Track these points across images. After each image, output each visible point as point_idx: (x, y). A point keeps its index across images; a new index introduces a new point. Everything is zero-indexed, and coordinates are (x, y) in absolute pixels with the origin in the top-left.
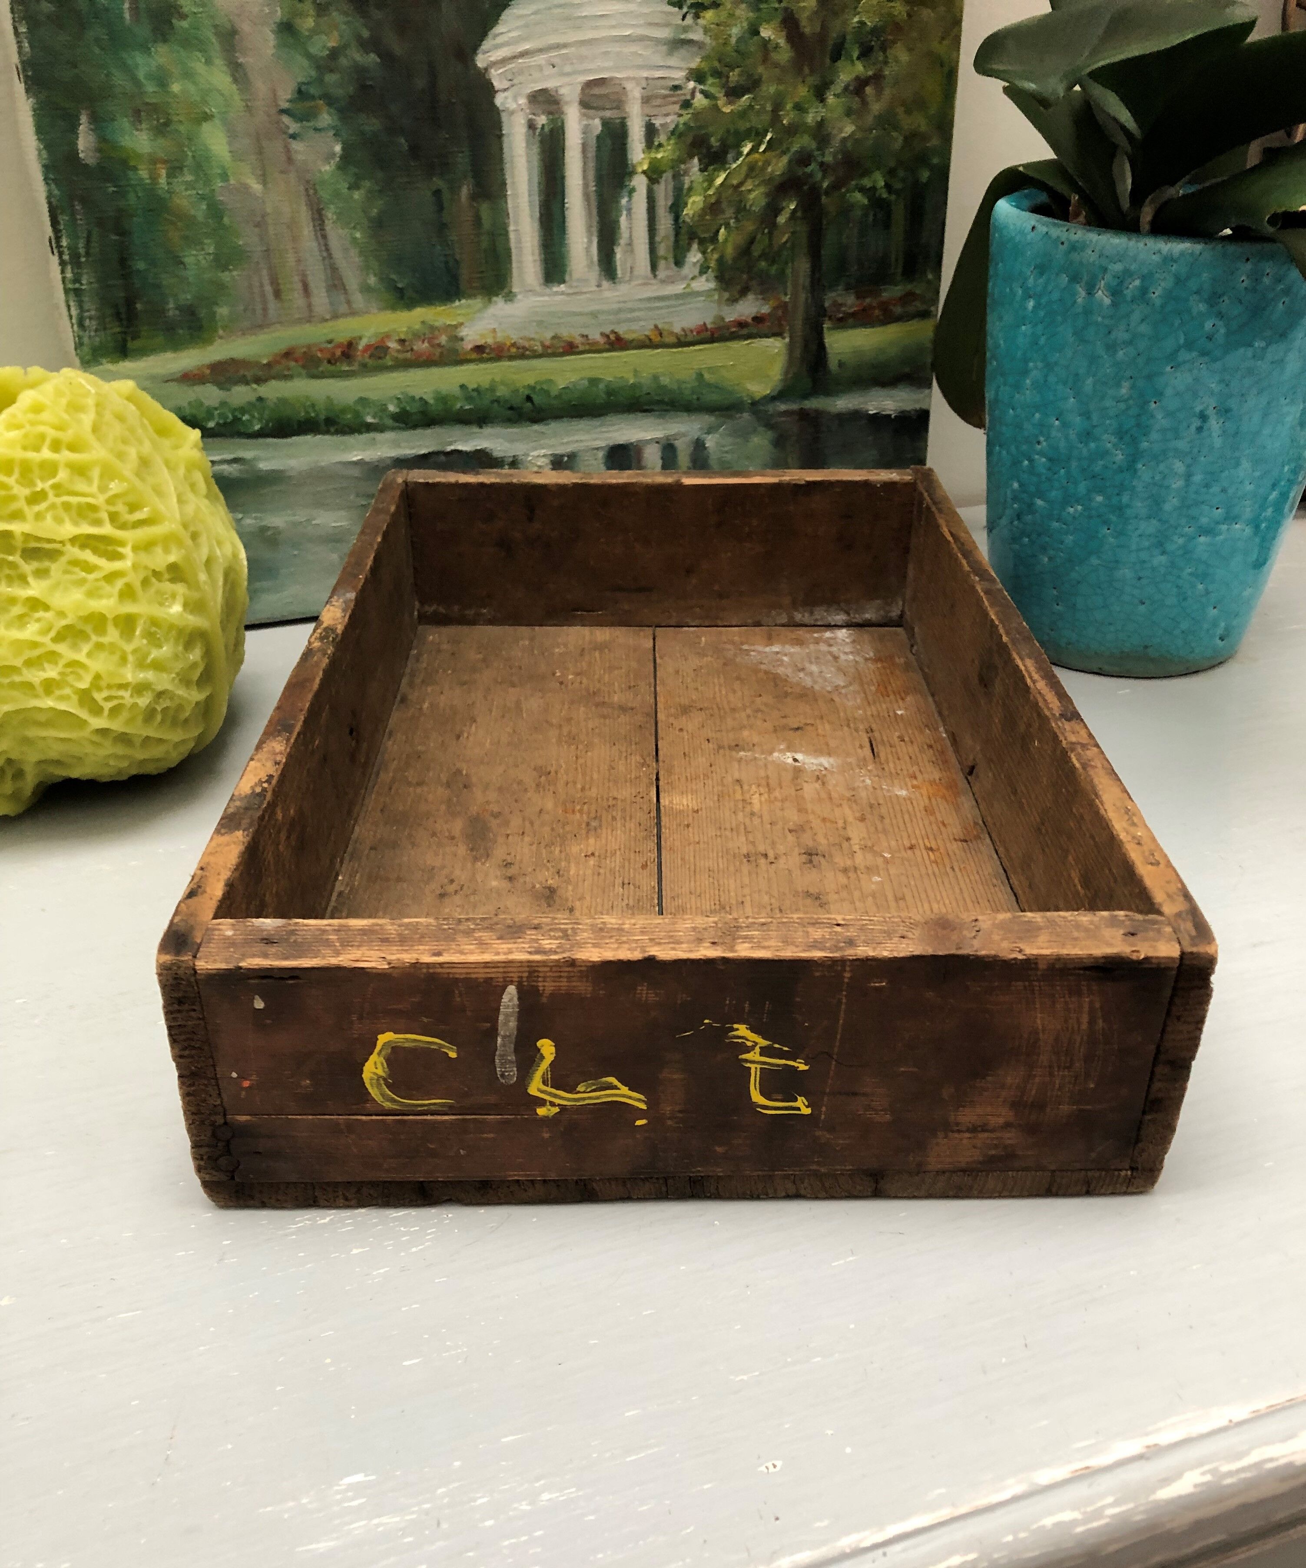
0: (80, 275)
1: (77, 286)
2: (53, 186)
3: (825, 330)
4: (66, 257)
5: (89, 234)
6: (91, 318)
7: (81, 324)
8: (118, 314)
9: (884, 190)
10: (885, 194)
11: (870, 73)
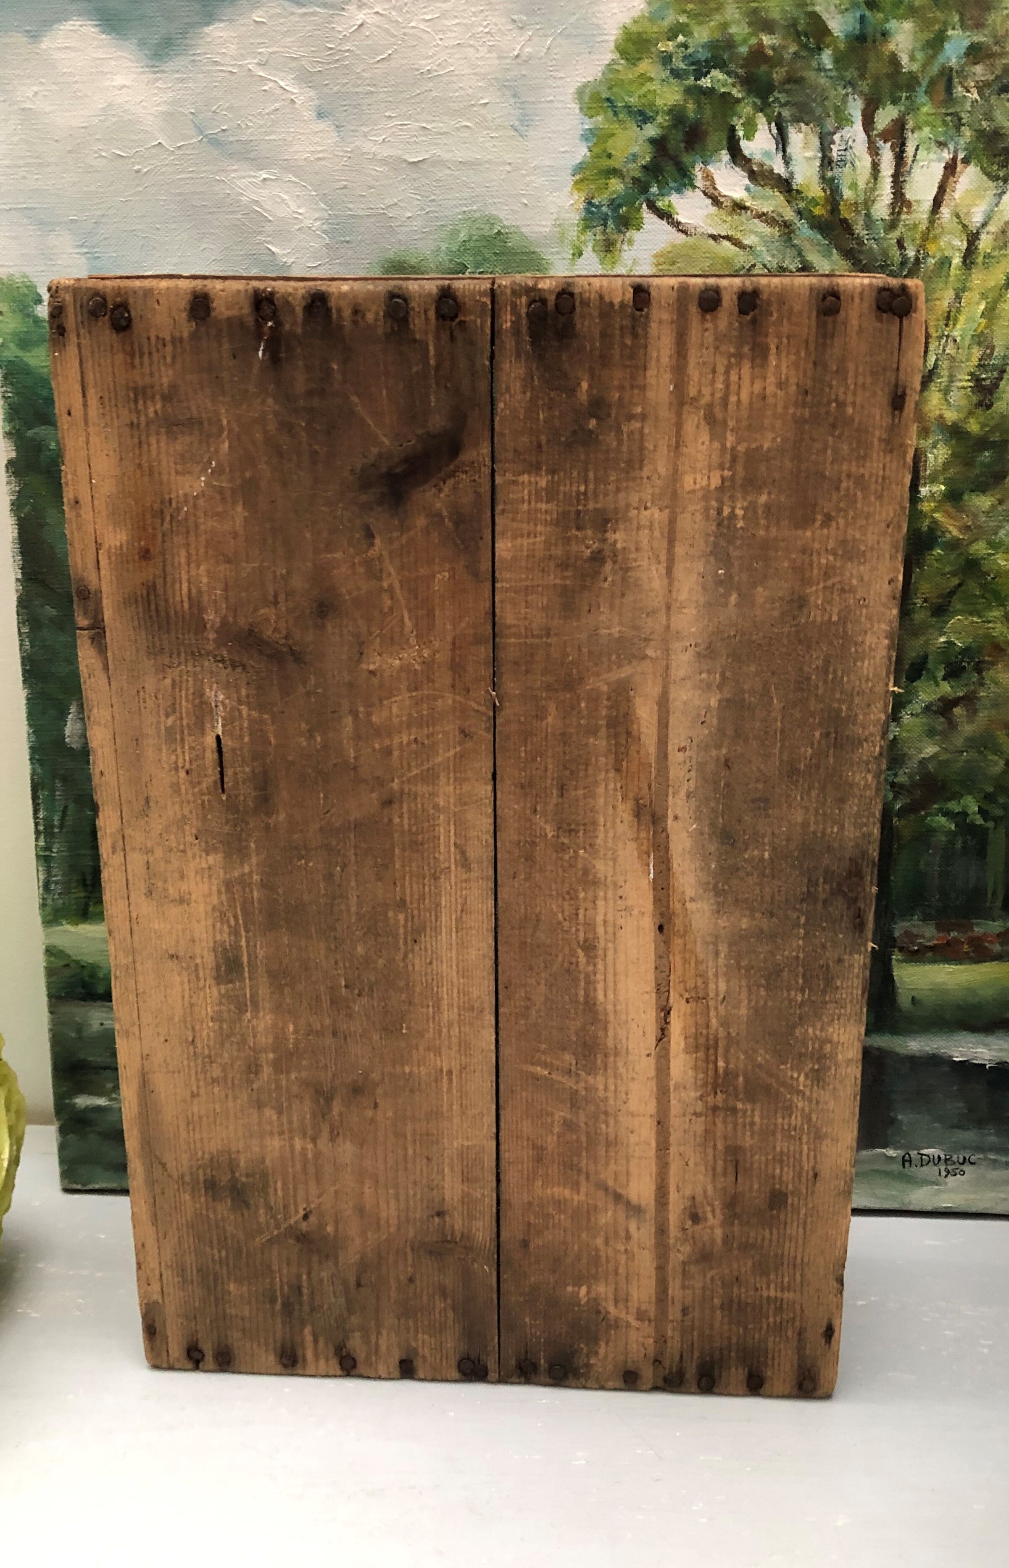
0: (52, 843)
1: (48, 853)
2: (37, 765)
3: (894, 962)
4: (41, 828)
5: (66, 807)
6: (56, 883)
7: (46, 886)
8: (84, 880)
9: (978, 816)
10: (979, 821)
11: (961, 694)
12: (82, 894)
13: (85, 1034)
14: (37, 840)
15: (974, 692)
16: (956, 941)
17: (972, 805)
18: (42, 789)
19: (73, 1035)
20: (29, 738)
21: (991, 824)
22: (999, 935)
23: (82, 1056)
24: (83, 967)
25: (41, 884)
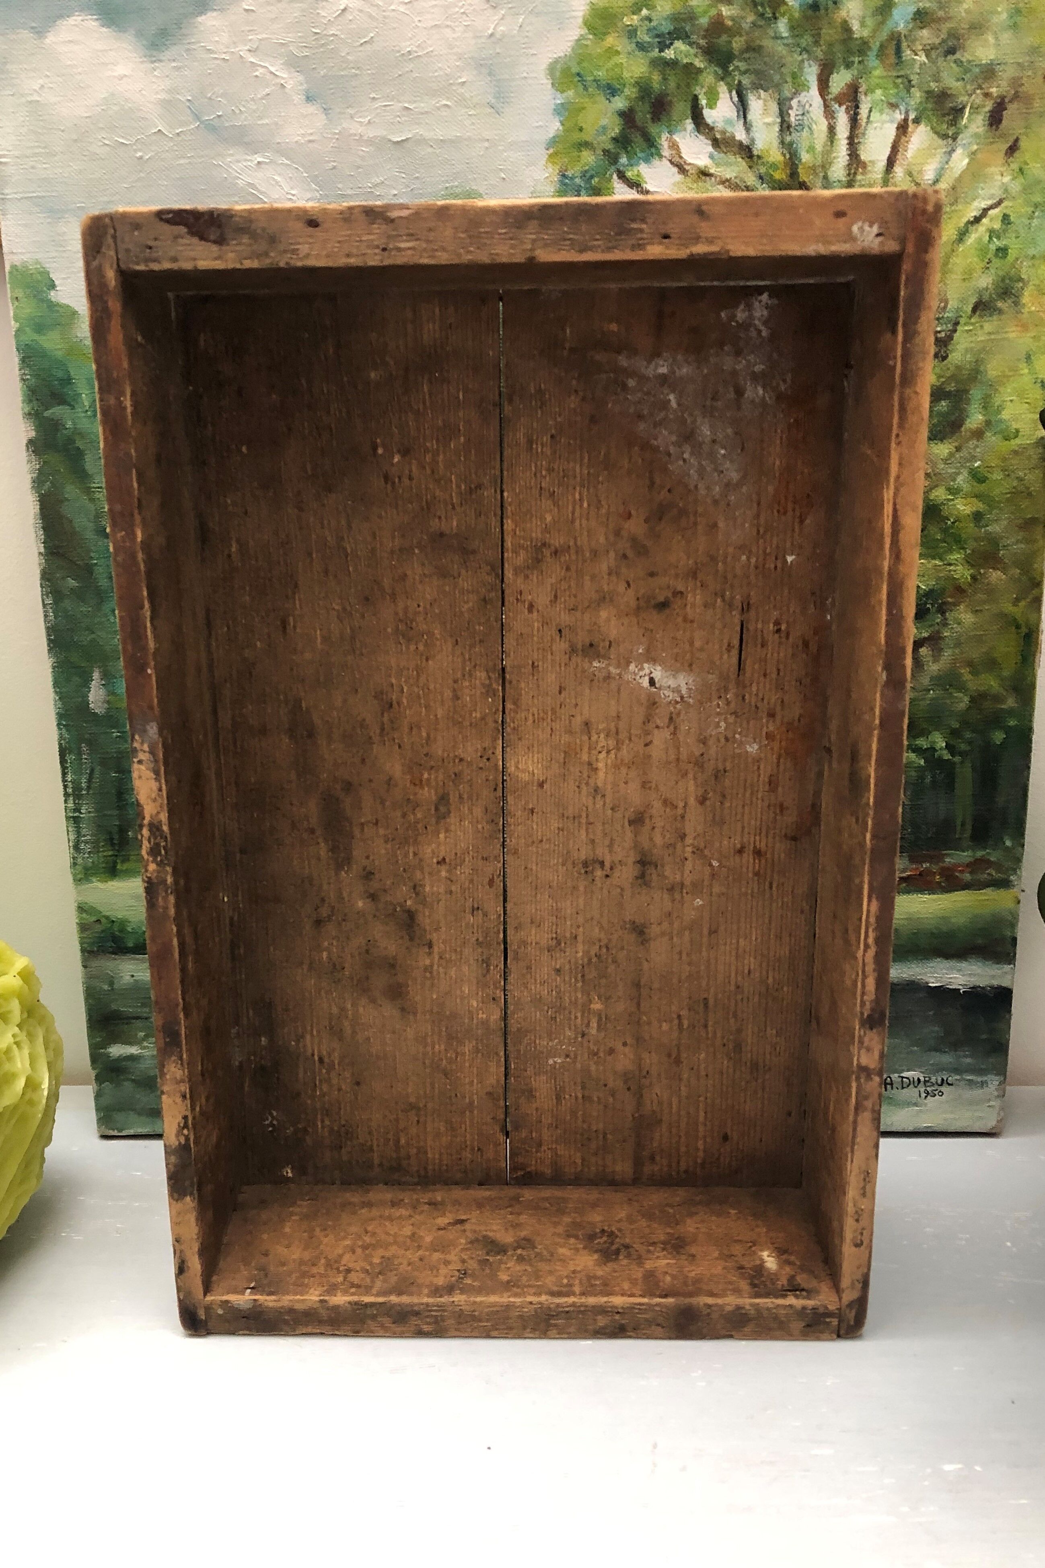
0: (81, 805)
1: (77, 814)
2: (64, 731)
4: (70, 790)
5: (92, 771)
6: (86, 842)
7: (76, 847)
8: (112, 839)
9: (945, 752)
10: (947, 756)
11: (926, 635)
12: (110, 853)
13: (115, 986)
14: (66, 802)
15: (938, 632)
16: (928, 872)
17: (940, 741)
18: (69, 754)
19: (106, 987)
20: (55, 705)
21: (957, 759)
22: (968, 865)
23: (114, 1007)
24: (113, 921)
25: (71, 844)
